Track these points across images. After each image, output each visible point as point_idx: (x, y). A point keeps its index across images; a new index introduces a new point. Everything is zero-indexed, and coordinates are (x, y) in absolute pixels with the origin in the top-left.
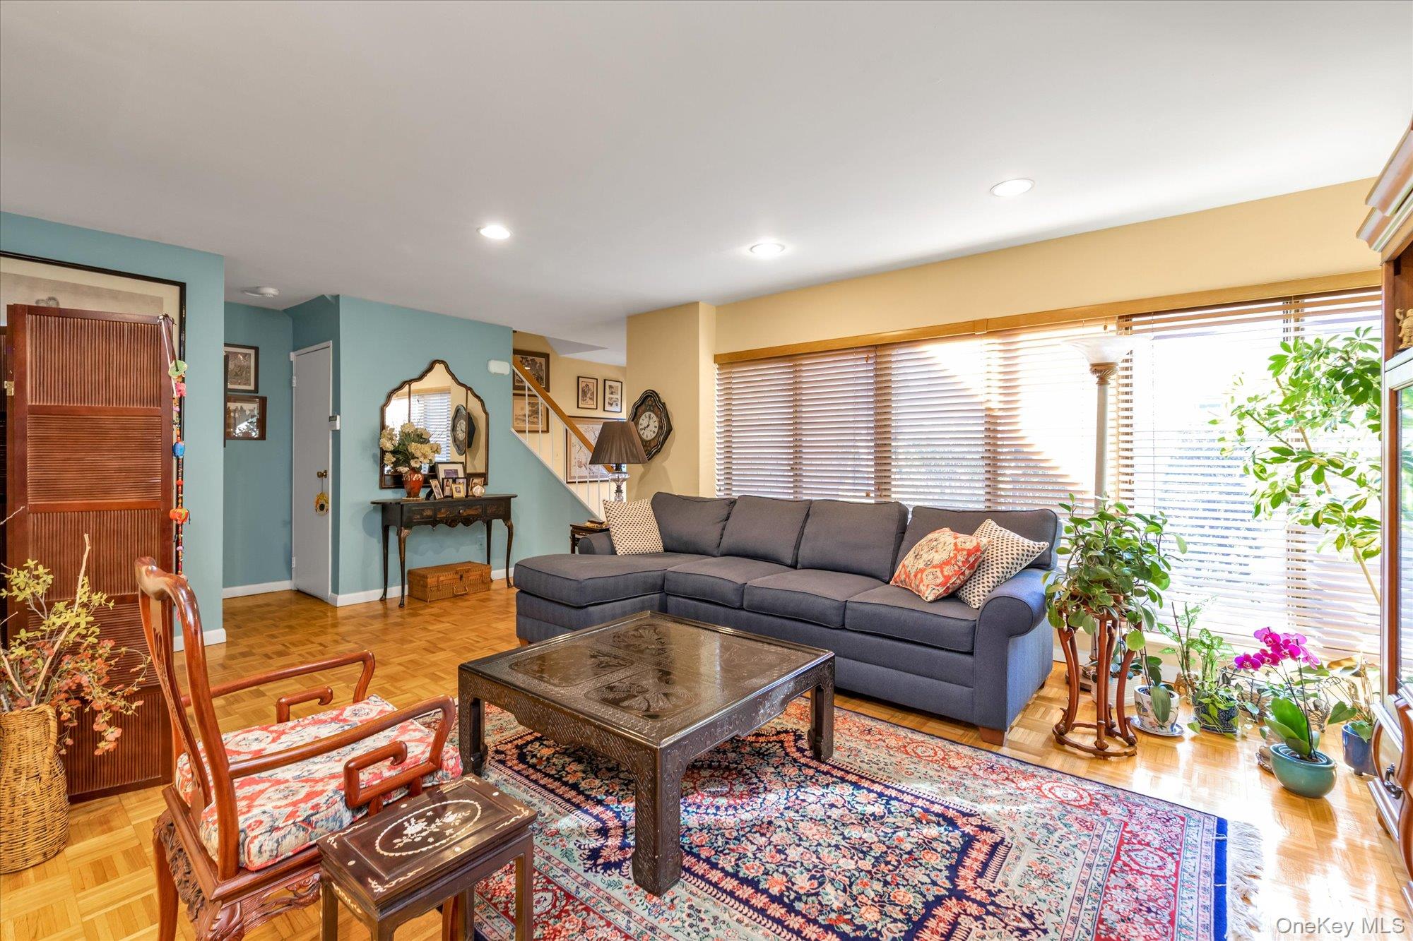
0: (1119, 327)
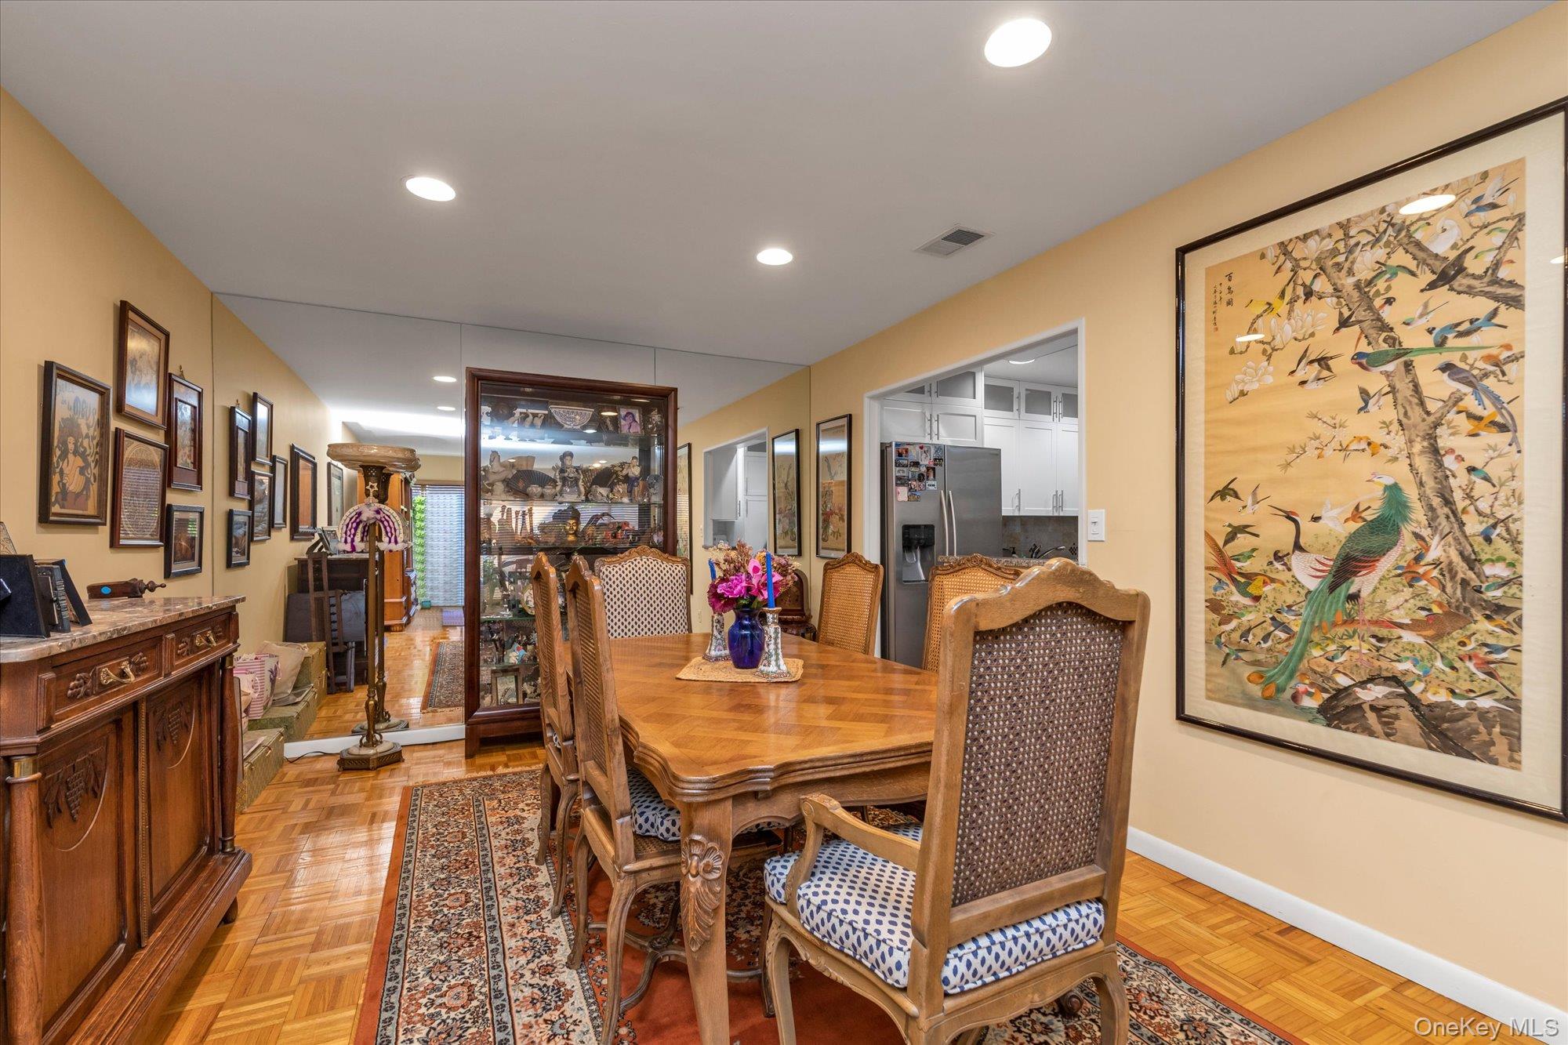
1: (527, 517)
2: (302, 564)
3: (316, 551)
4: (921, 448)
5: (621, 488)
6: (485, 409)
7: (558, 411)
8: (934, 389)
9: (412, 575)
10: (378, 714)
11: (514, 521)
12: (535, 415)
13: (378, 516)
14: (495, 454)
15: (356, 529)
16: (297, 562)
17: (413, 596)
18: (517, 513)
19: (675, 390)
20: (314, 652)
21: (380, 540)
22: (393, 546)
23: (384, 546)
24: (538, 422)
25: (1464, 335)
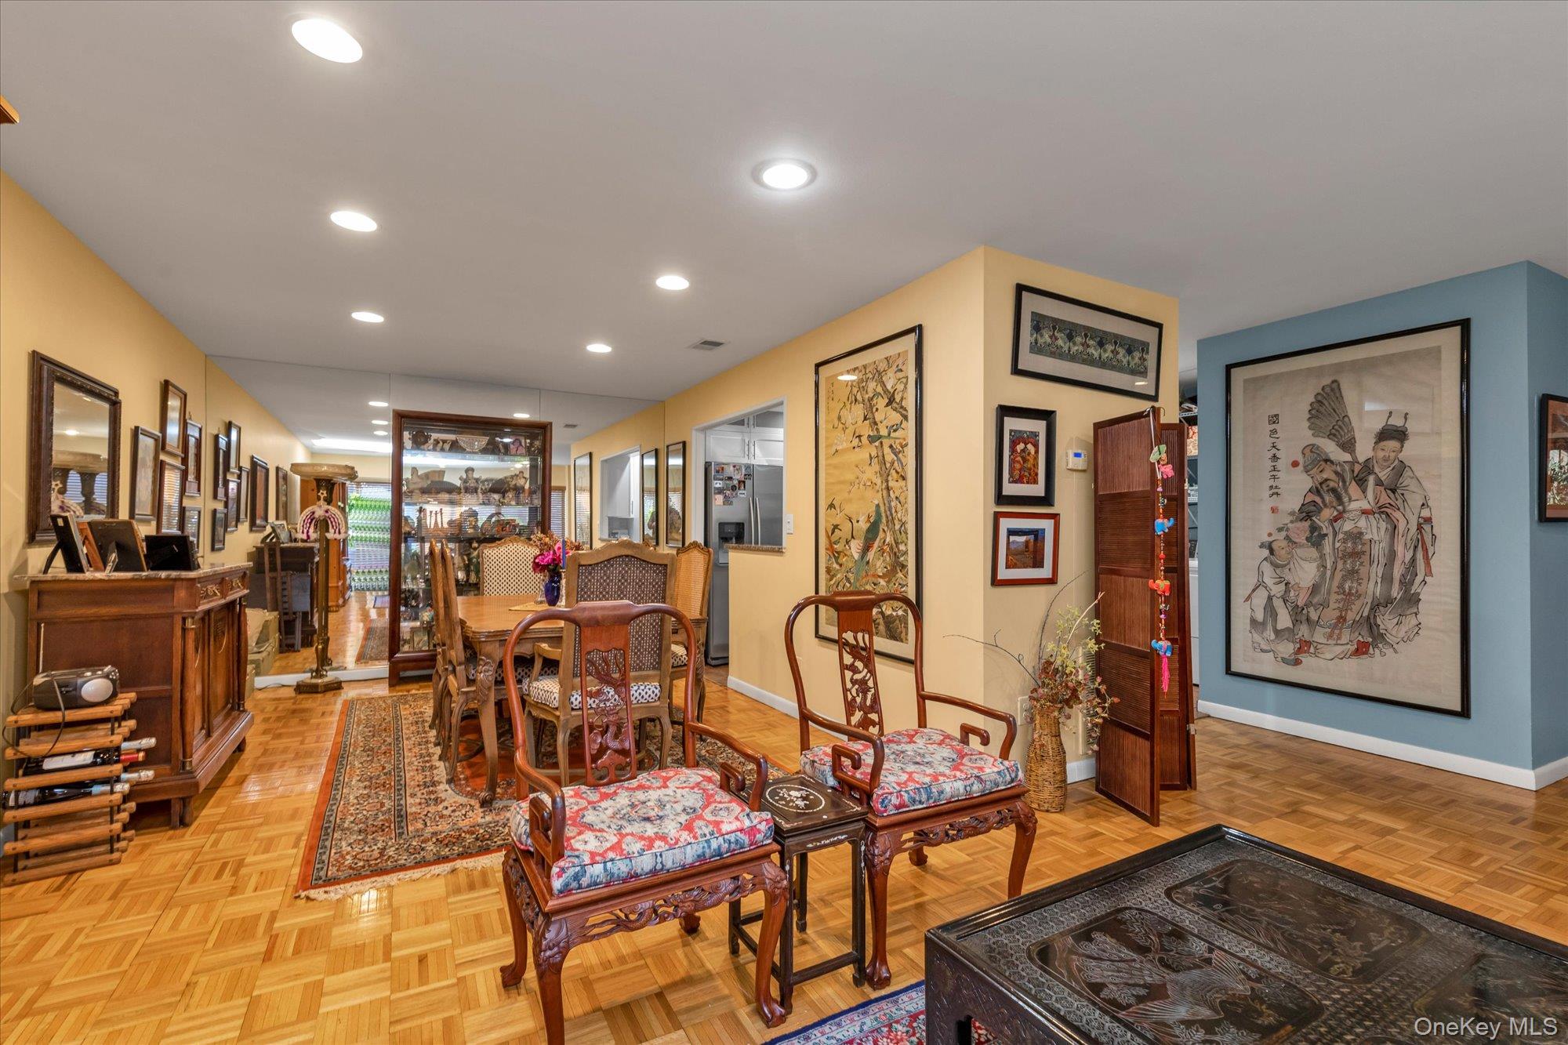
1: (439, 516)
2: (259, 551)
3: (268, 540)
4: (734, 466)
5: (510, 495)
6: (406, 435)
7: (463, 439)
8: (751, 422)
9: (348, 564)
10: (324, 660)
11: (428, 518)
12: (444, 442)
13: (327, 515)
14: (414, 470)
15: (310, 523)
16: (254, 549)
17: (348, 582)
18: (431, 512)
19: (551, 424)
20: (272, 617)
21: (328, 531)
22: (337, 536)
23: (330, 535)
24: (447, 446)
25: (895, 431)
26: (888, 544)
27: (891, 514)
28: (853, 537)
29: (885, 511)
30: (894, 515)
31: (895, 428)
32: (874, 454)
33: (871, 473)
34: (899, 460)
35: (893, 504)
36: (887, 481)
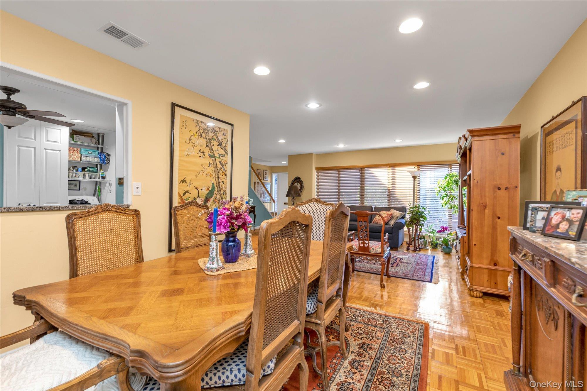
0: (417, 167)
25: (222, 156)
26: (218, 199)
27: (220, 187)
28: (198, 196)
29: (217, 186)
30: (221, 188)
31: (221, 156)
32: (211, 162)
33: (211, 169)
34: (223, 168)
35: (221, 184)
36: (218, 175)
